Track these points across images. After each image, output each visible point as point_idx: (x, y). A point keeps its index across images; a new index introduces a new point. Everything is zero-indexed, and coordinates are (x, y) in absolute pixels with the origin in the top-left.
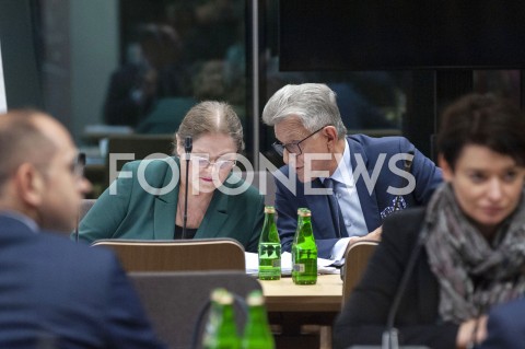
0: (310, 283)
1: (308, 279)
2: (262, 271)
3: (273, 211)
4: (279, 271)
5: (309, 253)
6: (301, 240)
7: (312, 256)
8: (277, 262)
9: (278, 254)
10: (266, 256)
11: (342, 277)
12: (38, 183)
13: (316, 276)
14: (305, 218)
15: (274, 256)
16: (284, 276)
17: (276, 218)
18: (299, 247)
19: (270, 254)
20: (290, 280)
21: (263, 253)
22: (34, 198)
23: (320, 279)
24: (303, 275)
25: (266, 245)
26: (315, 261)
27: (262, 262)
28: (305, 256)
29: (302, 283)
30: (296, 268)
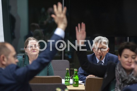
0: (77, 87)
1: (76, 86)
2: (65, 83)
3: (68, 69)
4: (70, 84)
5: (77, 79)
6: (75, 76)
7: (77, 80)
8: (69, 82)
9: (69, 80)
10: (66, 80)
11: (84, 85)
12: (5, 59)
13: (78, 85)
14: (76, 71)
15: (68, 80)
16: (71, 85)
17: (69, 71)
18: (75, 78)
19: (67, 80)
20: (72, 86)
21: (66, 79)
22: (4, 63)
23: (79, 86)
24: (75, 85)
25: (66, 77)
26: (78, 81)
27: (66, 81)
28: (76, 80)
29: (75, 87)
30: (74, 83)
